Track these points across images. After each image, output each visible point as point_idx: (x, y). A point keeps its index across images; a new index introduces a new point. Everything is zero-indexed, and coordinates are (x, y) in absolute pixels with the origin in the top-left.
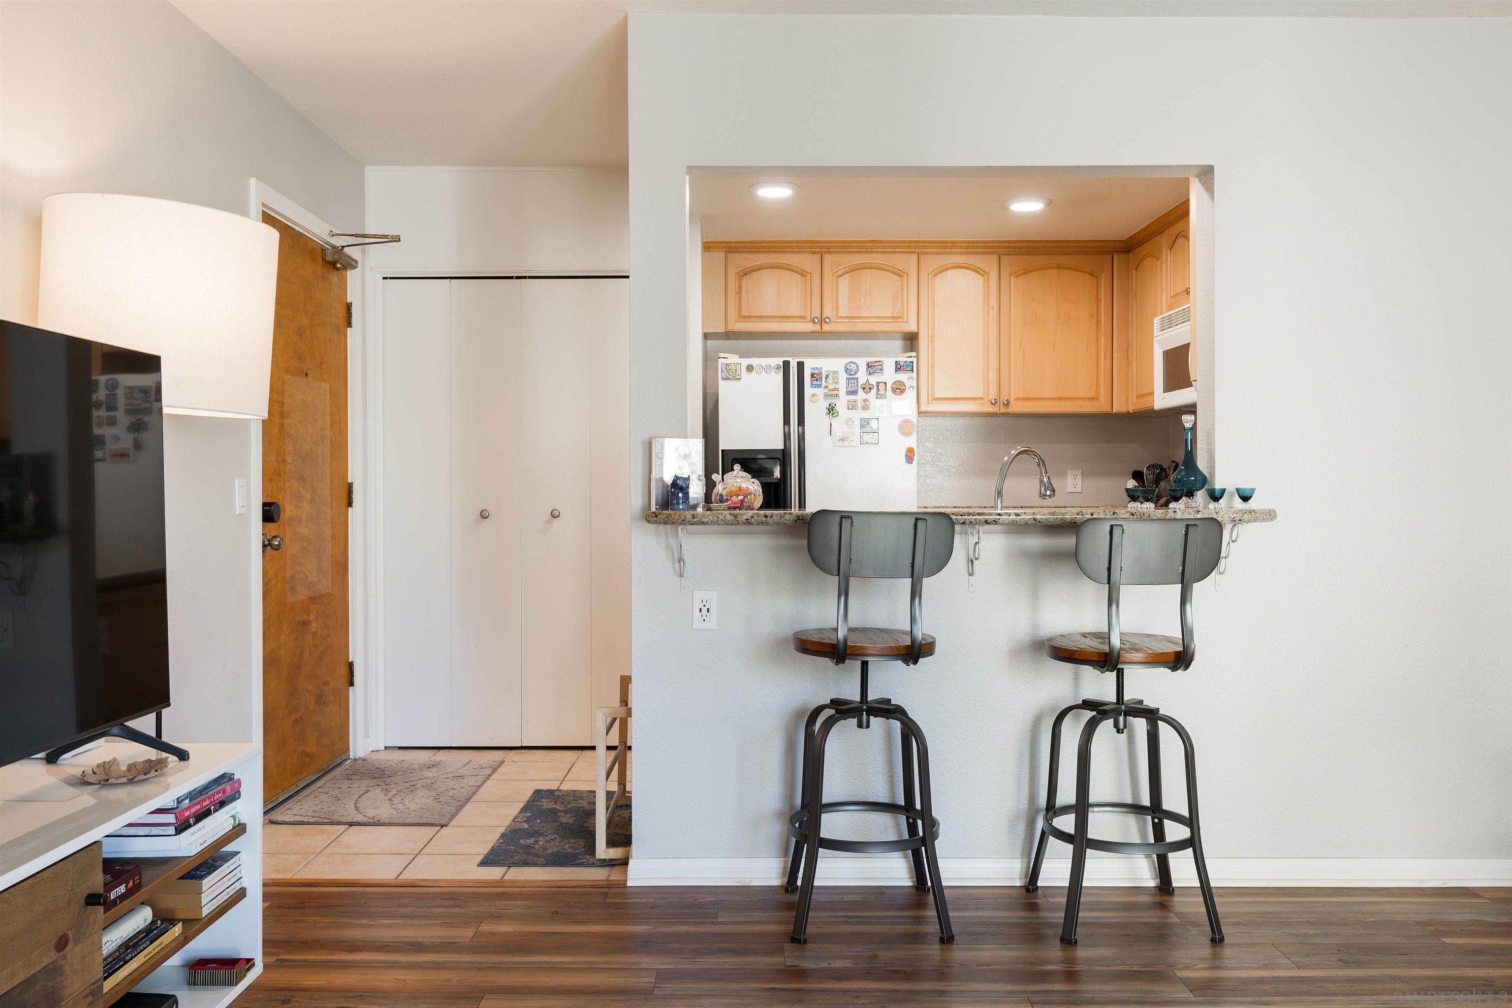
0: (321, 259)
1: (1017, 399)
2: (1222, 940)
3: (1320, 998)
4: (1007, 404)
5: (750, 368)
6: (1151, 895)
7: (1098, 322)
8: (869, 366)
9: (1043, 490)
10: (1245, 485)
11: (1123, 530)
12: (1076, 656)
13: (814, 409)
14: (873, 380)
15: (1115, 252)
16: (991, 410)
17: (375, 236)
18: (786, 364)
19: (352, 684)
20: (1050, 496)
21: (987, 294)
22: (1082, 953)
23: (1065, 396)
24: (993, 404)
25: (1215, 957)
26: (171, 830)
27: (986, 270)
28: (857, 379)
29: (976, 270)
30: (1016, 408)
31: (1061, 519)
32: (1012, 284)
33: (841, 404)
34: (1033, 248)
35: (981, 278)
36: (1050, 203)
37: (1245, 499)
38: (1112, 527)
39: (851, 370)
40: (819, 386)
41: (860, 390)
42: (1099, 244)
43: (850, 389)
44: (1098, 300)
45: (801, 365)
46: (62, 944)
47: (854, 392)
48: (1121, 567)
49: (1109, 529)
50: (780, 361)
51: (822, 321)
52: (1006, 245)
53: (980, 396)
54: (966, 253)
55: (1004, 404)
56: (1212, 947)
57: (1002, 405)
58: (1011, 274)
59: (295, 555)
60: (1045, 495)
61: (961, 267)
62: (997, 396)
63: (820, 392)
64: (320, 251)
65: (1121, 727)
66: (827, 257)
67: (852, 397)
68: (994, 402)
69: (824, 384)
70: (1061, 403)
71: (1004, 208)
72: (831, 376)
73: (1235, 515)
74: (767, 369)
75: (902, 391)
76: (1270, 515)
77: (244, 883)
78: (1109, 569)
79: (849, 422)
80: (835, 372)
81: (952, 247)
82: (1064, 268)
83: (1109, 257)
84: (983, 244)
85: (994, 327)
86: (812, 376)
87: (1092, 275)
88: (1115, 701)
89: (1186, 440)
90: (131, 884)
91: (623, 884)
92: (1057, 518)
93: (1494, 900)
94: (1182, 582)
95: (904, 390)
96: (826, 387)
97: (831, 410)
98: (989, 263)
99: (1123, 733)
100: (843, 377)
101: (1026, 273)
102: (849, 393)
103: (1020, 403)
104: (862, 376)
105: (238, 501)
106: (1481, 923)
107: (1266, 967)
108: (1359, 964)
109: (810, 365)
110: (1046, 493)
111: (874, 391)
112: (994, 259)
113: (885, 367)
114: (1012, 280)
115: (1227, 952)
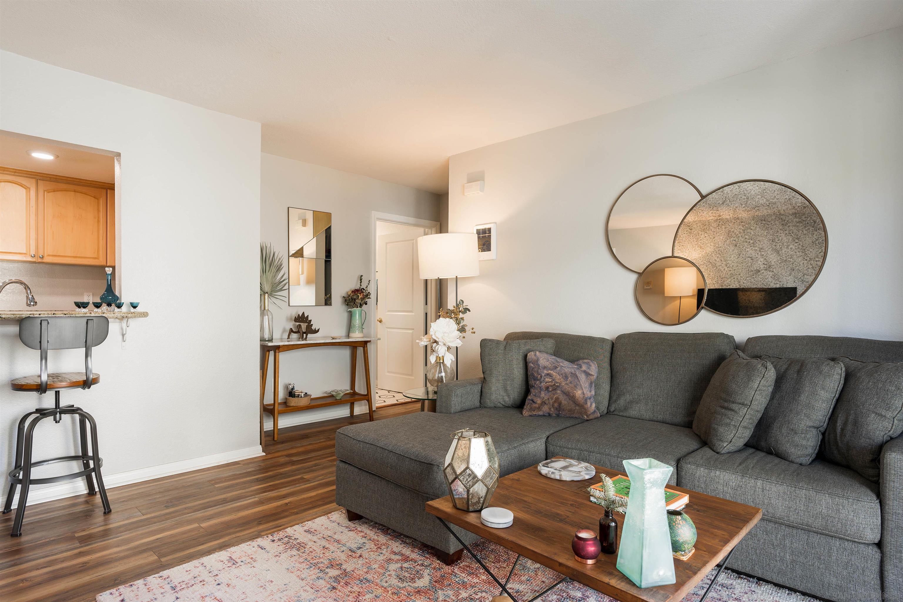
1: (49, 255)
2: (110, 511)
3: (147, 527)
4: (43, 257)
6: (85, 497)
7: (98, 221)
9: (29, 302)
10: (135, 301)
11: (48, 322)
12: (24, 387)
15: (108, 189)
16: (31, 260)
20: (33, 305)
21: (28, 198)
23: (78, 256)
24: (33, 257)
25: (105, 520)
27: (29, 186)
29: (21, 185)
30: (47, 259)
31: (19, 317)
32: (45, 195)
34: (59, 179)
35: (24, 190)
36: (57, 157)
37: (135, 307)
38: (41, 321)
42: (101, 184)
44: (98, 210)
48: (48, 341)
49: (40, 322)
52: (41, 175)
53: (25, 252)
54: (14, 175)
55: (40, 257)
56: (104, 516)
57: (39, 258)
58: (44, 191)
60: (30, 305)
61: (11, 182)
62: (36, 253)
65: (58, 419)
68: (33, 256)
70: (75, 259)
71: (29, 155)
73: (124, 315)
76: (145, 315)
78: (40, 342)
81: (4, 170)
82: (78, 192)
83: (104, 191)
84: (26, 172)
85: (33, 217)
87: (95, 197)
88: (55, 407)
89: (108, 279)
92: (16, 317)
93: (244, 464)
94: (86, 347)
98: (31, 183)
99: (59, 422)
101: (54, 191)
103: (51, 258)
106: (235, 475)
107: (127, 519)
108: (173, 506)
110: (31, 303)
112: (34, 181)
114: (45, 194)
115: (113, 516)
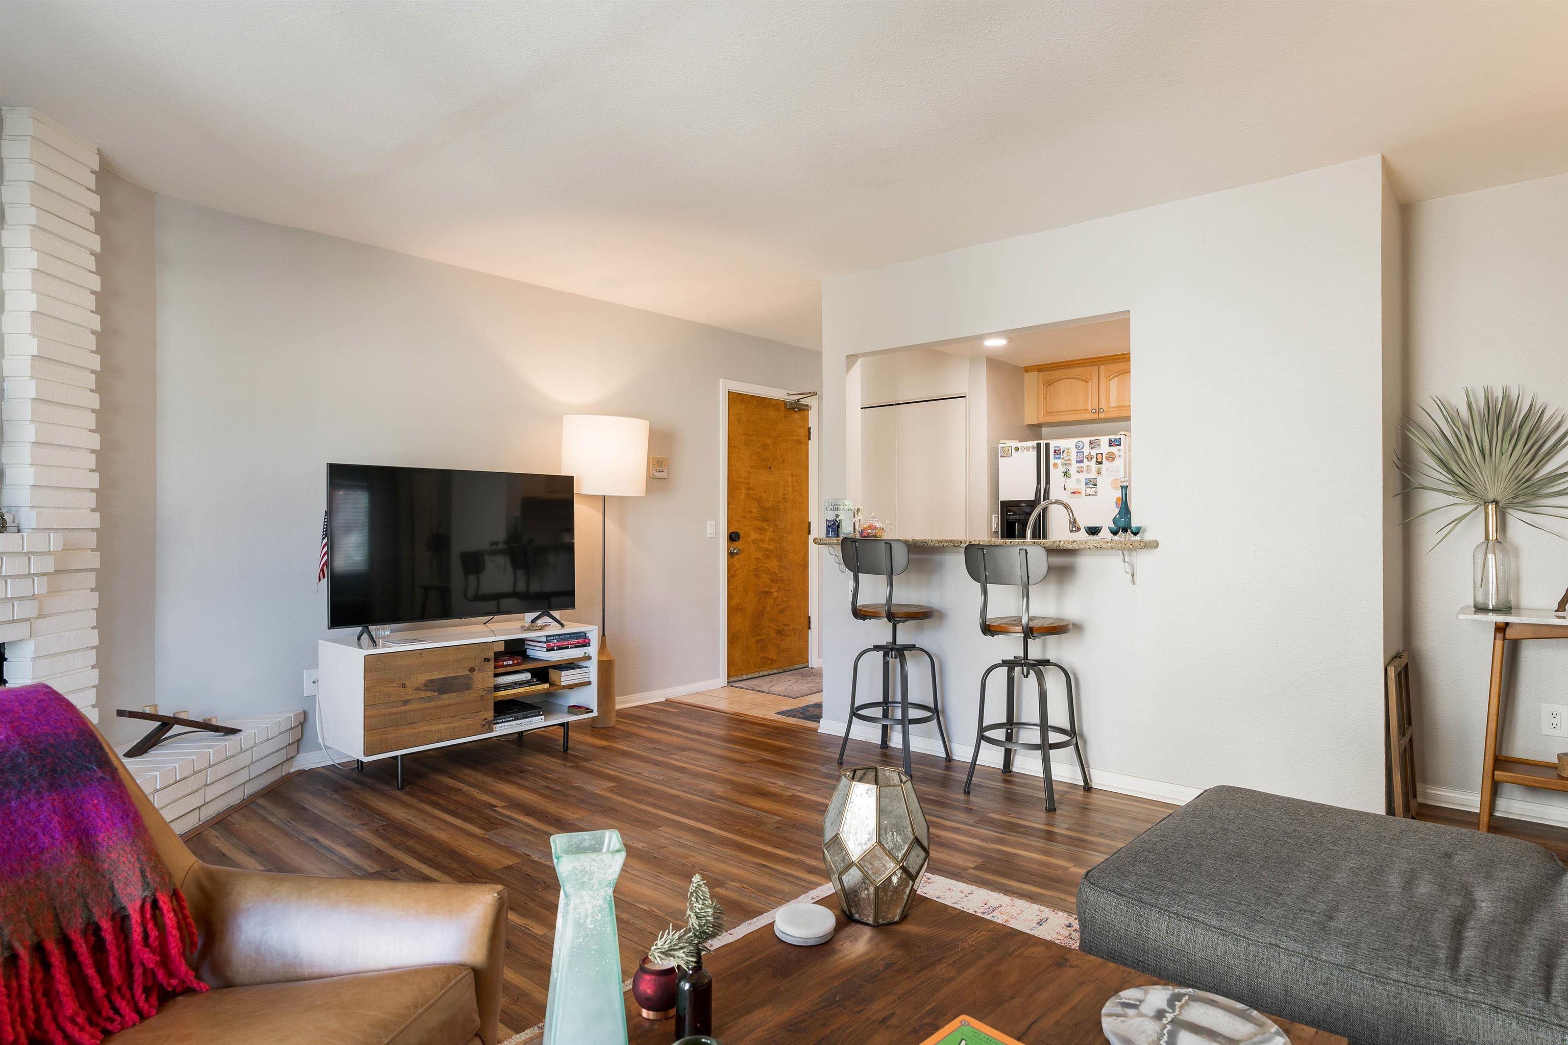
0: (783, 408)
5: (1017, 449)
8: (1091, 443)
9: (1071, 527)
11: (983, 551)
13: (1056, 475)
14: (1094, 452)
17: (806, 394)
18: (1039, 445)
19: (810, 628)
20: (1076, 531)
22: (972, 798)
26: (545, 650)
28: (1083, 452)
33: (1073, 470)
37: (1135, 533)
38: (978, 549)
39: (1079, 446)
40: (1059, 458)
41: (1085, 460)
43: (1078, 459)
45: (1047, 445)
46: (472, 670)
47: (1082, 461)
48: (986, 574)
49: (977, 551)
50: (1034, 443)
51: (1099, 411)
59: (758, 558)
60: (1073, 531)
63: (1059, 462)
64: (783, 404)
65: (1025, 673)
66: (1102, 367)
67: (1080, 465)
69: (1062, 457)
72: (1065, 451)
74: (1028, 448)
75: (1113, 459)
76: (1154, 545)
77: (591, 680)
78: (980, 574)
79: (1078, 481)
80: (1068, 449)
86: (1055, 451)
88: (1022, 658)
90: (516, 662)
91: (815, 730)
94: (1021, 585)
95: (1115, 458)
96: (1063, 458)
97: (1066, 474)
99: (1027, 677)
100: (1074, 451)
102: (1078, 462)
104: (1086, 450)
105: (710, 531)
109: (1054, 444)
110: (1073, 529)
111: (1094, 460)
113: (1102, 443)
